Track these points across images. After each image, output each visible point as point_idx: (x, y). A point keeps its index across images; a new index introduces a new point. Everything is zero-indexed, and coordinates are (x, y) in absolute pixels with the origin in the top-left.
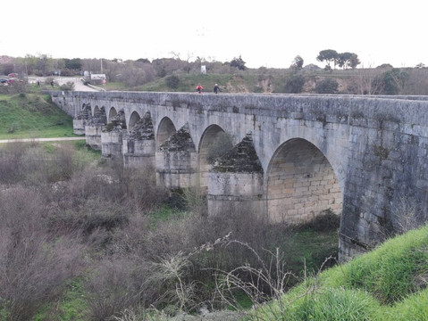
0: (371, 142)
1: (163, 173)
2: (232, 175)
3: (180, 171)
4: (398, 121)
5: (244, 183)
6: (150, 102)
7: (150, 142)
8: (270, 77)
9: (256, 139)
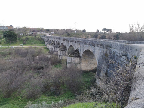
0: (104, 53)
1: (60, 56)
2: (73, 58)
3: (63, 55)
4: (111, 47)
5: (76, 60)
6: (59, 39)
7: (59, 48)
8: (91, 34)
9: (79, 49)
